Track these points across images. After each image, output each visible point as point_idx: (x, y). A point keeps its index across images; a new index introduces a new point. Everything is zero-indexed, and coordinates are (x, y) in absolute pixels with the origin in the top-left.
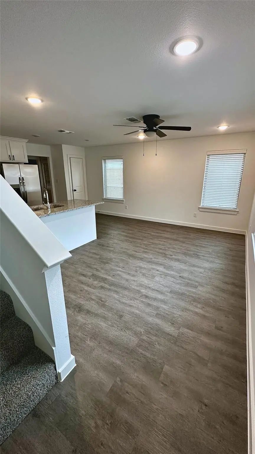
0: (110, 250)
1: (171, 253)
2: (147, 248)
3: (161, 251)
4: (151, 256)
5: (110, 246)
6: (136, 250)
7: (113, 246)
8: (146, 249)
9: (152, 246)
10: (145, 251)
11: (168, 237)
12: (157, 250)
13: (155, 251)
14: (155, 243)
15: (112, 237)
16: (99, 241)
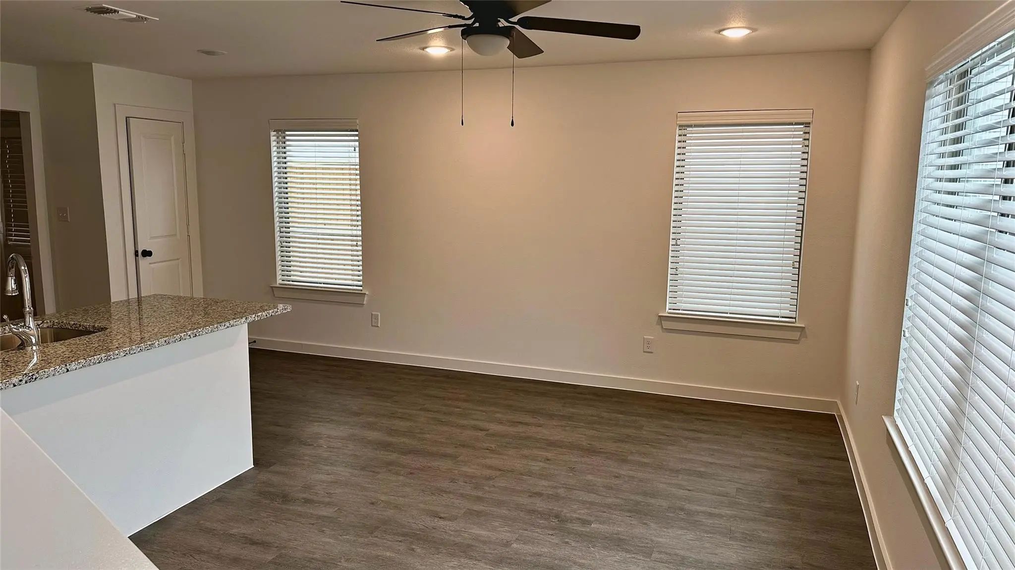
0: (319, 517)
1: (583, 513)
2: (480, 494)
3: (540, 505)
4: (505, 534)
5: (315, 498)
6: (432, 508)
7: (329, 494)
8: (479, 499)
9: (502, 483)
10: (476, 508)
11: (557, 438)
12: (524, 500)
13: (518, 507)
14: (512, 471)
15: (326, 454)
16: (264, 476)
